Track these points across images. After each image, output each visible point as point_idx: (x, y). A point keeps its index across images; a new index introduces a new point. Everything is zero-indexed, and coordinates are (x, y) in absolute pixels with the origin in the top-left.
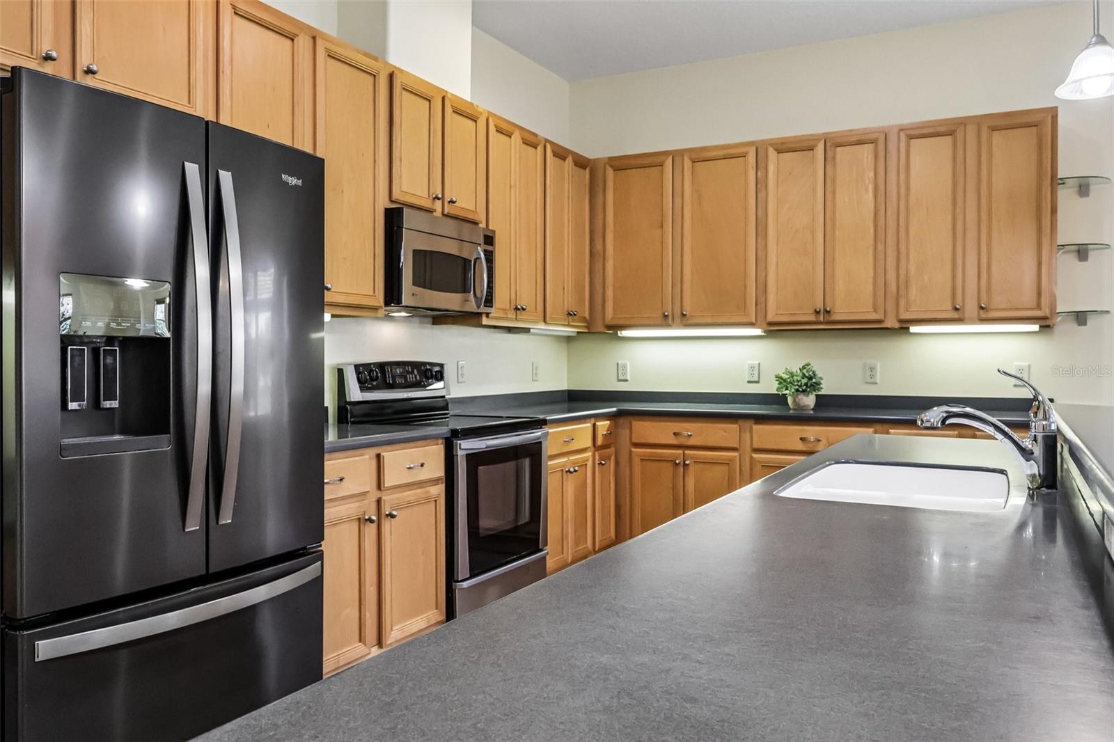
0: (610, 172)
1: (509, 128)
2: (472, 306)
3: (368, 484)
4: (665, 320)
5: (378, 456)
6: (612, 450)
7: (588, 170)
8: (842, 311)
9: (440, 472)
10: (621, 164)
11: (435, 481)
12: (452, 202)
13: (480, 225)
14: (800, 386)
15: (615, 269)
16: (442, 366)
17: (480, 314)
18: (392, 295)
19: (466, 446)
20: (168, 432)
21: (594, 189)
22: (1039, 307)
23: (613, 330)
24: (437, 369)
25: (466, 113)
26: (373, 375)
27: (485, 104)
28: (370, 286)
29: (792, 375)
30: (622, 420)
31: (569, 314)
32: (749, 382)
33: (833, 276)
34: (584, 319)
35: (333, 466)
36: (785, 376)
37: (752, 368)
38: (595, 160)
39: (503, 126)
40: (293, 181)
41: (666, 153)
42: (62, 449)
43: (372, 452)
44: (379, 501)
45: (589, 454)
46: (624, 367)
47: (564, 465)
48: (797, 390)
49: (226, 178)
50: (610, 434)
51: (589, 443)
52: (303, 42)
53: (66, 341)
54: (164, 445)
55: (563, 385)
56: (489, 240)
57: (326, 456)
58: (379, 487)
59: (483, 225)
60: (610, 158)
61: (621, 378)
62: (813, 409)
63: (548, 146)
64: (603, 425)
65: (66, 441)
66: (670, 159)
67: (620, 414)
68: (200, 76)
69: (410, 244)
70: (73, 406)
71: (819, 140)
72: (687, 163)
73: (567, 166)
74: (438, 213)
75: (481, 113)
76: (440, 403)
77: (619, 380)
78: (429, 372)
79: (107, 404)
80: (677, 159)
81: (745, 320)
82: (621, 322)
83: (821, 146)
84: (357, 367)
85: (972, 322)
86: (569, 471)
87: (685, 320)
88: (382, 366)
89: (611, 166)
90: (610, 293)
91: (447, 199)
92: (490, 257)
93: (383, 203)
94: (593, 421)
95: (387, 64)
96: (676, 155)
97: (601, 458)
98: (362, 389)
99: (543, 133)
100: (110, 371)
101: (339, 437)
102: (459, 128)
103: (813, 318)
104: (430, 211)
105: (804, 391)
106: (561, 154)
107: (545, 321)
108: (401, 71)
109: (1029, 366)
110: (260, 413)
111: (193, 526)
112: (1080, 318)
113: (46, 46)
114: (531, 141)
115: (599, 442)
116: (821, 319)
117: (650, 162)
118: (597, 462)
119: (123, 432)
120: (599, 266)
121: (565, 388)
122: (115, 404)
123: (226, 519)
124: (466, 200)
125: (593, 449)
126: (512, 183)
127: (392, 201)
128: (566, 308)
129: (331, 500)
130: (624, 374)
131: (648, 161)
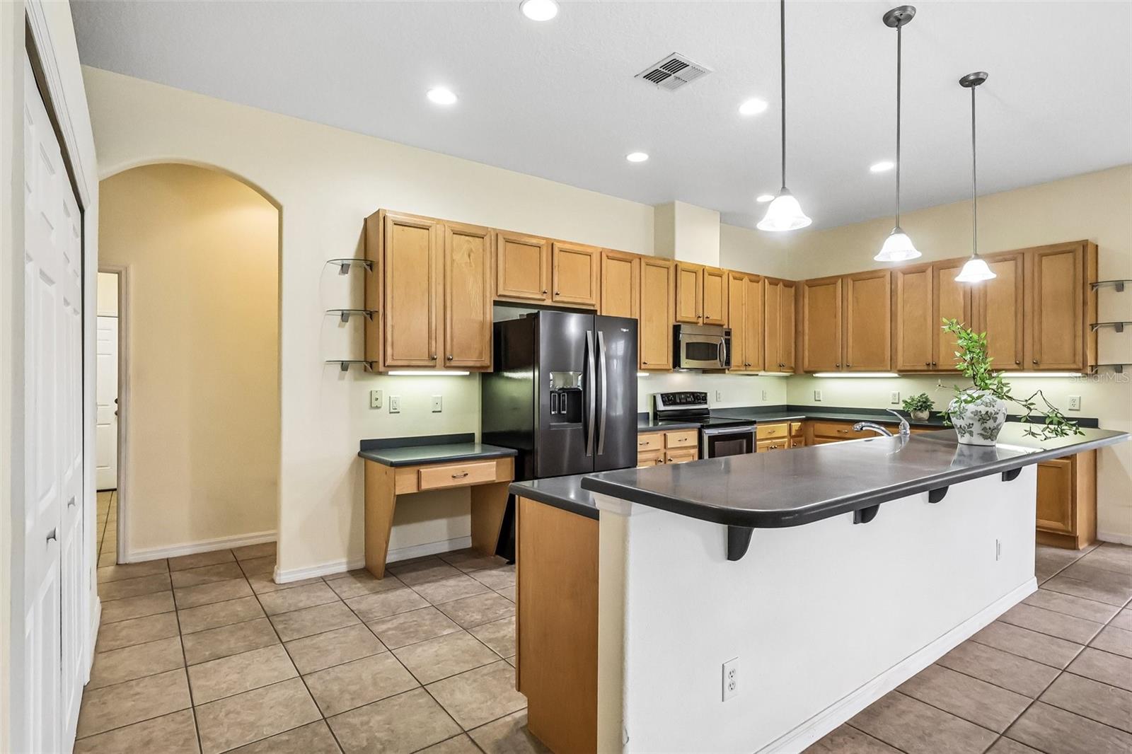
0: (807, 288)
1: (742, 276)
2: (719, 366)
3: (660, 445)
4: (838, 368)
5: (665, 435)
6: (803, 438)
7: (793, 288)
8: (943, 365)
9: (696, 443)
10: (812, 283)
11: (693, 447)
12: (707, 317)
13: (724, 327)
14: (917, 407)
15: (809, 340)
16: (706, 394)
17: (725, 369)
18: (676, 363)
19: (708, 432)
20: (581, 422)
21: (797, 299)
22: (1074, 362)
23: (809, 373)
24: (703, 395)
25: (717, 274)
26: (669, 398)
27: (726, 267)
28: (666, 359)
29: (913, 400)
30: (810, 423)
31: (780, 366)
32: (893, 403)
33: (939, 343)
34: (792, 368)
35: (641, 438)
36: (909, 401)
37: (894, 395)
38: (798, 282)
39: (737, 275)
40: (625, 330)
41: (838, 277)
42: (550, 426)
43: (663, 432)
44: (665, 454)
45: (786, 440)
46: (819, 393)
47: (769, 444)
48: (915, 409)
49: (600, 334)
50: (800, 429)
51: (786, 434)
52: (636, 262)
53: (551, 392)
54: (580, 426)
55: (784, 403)
56: (728, 333)
57: (638, 434)
58: (665, 448)
59: (725, 327)
60: (807, 281)
61: (817, 399)
62: (928, 420)
63: (766, 280)
64: (796, 426)
65: (552, 424)
66: (840, 280)
67: (808, 419)
68: (595, 288)
69: (684, 340)
70: (553, 413)
71: (929, 267)
72: (850, 282)
73: (778, 289)
74: (701, 324)
75: (724, 273)
76: (706, 411)
77: (816, 400)
78: (700, 397)
79: (563, 412)
80: (845, 280)
81: (885, 369)
82: (813, 369)
83: (930, 270)
84: (662, 395)
85: (1029, 370)
86: (771, 448)
87: (849, 368)
88: (674, 394)
89: (807, 285)
90: (806, 353)
91: (705, 316)
92: (728, 342)
93: (672, 322)
94: (789, 422)
95: (674, 260)
96: (843, 277)
97: (794, 442)
98: (664, 405)
99: (763, 273)
100: (564, 401)
101: (654, 425)
102: (713, 282)
103: (925, 368)
104: (697, 323)
105: (919, 410)
106: (774, 282)
107: (764, 370)
108: (680, 262)
109: (1080, 398)
110: (618, 414)
111: (589, 454)
112: (1119, 368)
113: (544, 289)
114: (755, 279)
115: (793, 434)
116: (931, 368)
117: (830, 282)
118: (792, 444)
119: (568, 421)
120: (801, 338)
121: (785, 404)
122: (565, 412)
123: (600, 453)
124: (715, 315)
125: (789, 437)
126: (744, 302)
127: (676, 321)
128: (778, 362)
129: (640, 452)
130: (819, 397)
131: (828, 282)
